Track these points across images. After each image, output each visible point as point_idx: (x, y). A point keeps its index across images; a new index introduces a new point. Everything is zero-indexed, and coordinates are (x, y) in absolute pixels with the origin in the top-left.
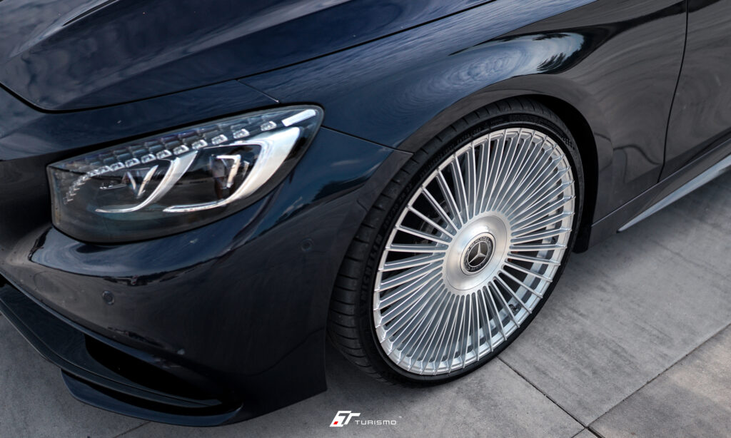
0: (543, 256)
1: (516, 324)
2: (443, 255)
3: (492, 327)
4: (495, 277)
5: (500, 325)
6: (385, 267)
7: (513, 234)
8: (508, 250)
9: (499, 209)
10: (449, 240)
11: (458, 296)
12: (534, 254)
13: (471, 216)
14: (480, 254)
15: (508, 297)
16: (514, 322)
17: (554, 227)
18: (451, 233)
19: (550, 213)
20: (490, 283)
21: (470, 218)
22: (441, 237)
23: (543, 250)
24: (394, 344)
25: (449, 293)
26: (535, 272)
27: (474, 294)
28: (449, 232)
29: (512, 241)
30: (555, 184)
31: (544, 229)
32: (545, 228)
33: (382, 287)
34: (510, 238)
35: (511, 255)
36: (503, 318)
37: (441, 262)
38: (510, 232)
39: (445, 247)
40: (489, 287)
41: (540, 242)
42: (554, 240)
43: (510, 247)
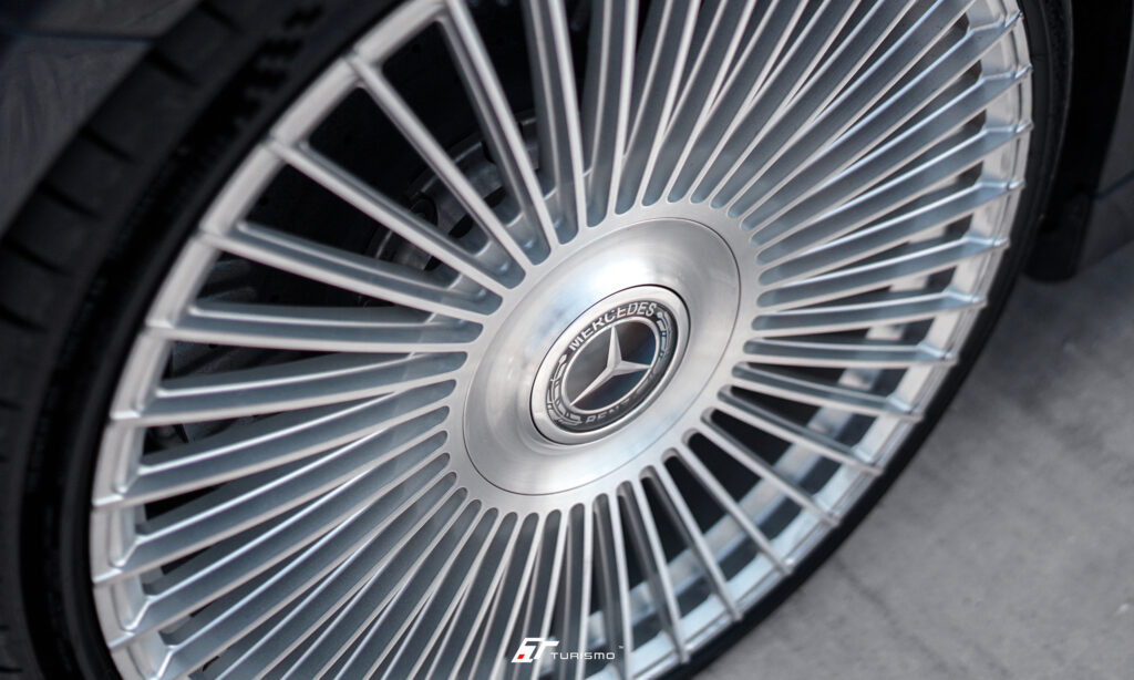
0: (829, 430)
1: (678, 650)
2: (471, 330)
3: (591, 639)
4: (651, 468)
5: (620, 640)
6: (186, 321)
7: (759, 323)
8: (726, 379)
9: (740, 208)
10: (512, 275)
11: (492, 513)
12: (800, 414)
13: (625, 204)
14: (615, 364)
15: (675, 543)
16: (674, 639)
17: (896, 335)
18: (527, 252)
19: (898, 284)
20: (627, 485)
21: (619, 211)
22: (481, 254)
23: (835, 410)
24: (177, 655)
25: (460, 495)
26: (786, 478)
27: (555, 516)
28: (521, 243)
29: (750, 346)
30: (950, 179)
31: (859, 336)
32: (863, 332)
33: (155, 405)
34: (746, 333)
35: (729, 401)
36: (640, 616)
37: (457, 359)
38: (751, 311)
39: (488, 302)
40: (620, 500)
41: (832, 376)
42: (887, 383)
43: (737, 371)
